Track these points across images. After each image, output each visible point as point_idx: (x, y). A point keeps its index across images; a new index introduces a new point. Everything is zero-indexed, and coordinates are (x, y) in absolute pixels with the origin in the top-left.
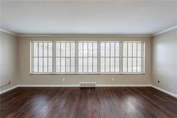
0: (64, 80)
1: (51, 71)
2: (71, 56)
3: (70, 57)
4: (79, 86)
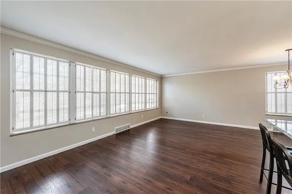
0: (94, 129)
1: (67, 119)
2: (101, 91)
3: (100, 93)
4: (114, 132)
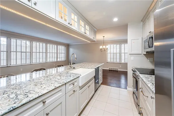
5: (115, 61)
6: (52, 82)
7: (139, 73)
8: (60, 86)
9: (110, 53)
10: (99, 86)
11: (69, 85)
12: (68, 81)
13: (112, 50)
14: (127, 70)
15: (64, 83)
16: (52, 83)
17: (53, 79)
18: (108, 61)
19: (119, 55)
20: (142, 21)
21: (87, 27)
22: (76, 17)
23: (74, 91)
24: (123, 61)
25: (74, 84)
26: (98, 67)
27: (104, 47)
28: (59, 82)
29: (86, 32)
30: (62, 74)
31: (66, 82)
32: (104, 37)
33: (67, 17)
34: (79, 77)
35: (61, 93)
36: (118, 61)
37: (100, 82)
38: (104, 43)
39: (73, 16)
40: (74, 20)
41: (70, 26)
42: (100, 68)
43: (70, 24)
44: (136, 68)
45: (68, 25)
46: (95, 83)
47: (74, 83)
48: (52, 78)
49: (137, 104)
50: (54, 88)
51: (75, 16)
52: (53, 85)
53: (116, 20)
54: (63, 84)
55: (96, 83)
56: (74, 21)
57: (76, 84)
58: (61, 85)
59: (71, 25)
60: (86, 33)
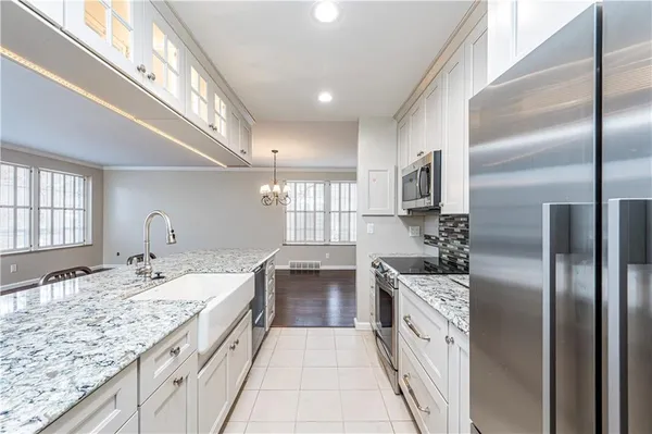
5: (310, 239)
6: (51, 369)
7: (396, 273)
8: (108, 379)
9: (295, 212)
10: (266, 335)
11: (156, 360)
12: (149, 345)
13: (301, 201)
14: (355, 265)
15: (132, 357)
16: (53, 375)
17: (48, 350)
18: (288, 239)
19: (322, 218)
20: (395, 117)
21: (220, 105)
22: (172, 49)
23: (179, 382)
24: (334, 239)
25: (175, 352)
26: (262, 266)
27: (277, 188)
28: (97, 359)
29: (217, 125)
30: (100, 314)
31: (140, 350)
32: (275, 152)
33: (131, 34)
34: (198, 313)
35: (116, 412)
36: (320, 238)
37: (269, 319)
38: (276, 173)
39: (159, 41)
40: (164, 62)
41: (147, 84)
42: (268, 268)
43: (147, 73)
44: (386, 260)
45: (138, 77)
46: (254, 325)
47: (175, 344)
48: (39, 346)
49: (392, 366)
50: (75, 396)
51: (169, 43)
52: (63, 382)
53: (325, 97)
54: (126, 362)
55: (256, 325)
56: (164, 66)
57: (187, 345)
58: (114, 369)
59: (151, 77)
60: (215, 129)
